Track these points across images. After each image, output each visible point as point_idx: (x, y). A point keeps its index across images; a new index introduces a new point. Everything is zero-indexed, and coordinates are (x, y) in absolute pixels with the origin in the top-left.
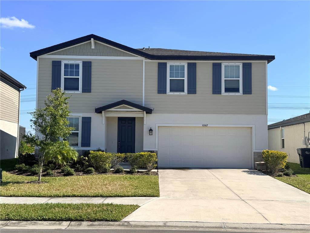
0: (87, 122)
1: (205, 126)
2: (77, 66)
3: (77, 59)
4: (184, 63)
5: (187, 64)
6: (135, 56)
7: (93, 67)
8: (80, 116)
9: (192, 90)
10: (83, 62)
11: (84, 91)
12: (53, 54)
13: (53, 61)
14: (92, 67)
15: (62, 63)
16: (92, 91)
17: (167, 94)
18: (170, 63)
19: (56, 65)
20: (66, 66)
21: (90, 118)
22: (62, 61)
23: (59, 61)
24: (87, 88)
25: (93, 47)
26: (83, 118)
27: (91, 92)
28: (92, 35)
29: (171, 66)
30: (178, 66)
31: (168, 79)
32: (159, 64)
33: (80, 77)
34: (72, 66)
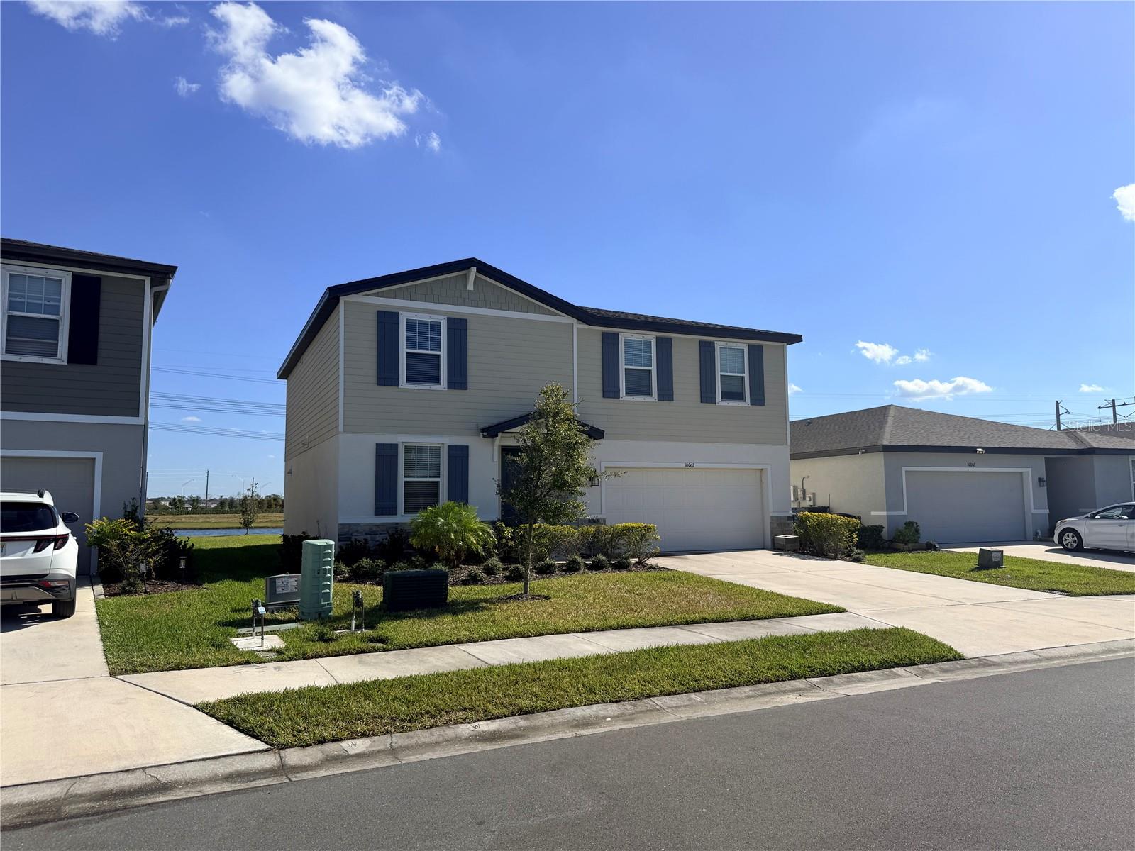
0: (459, 456)
1: (691, 466)
2: (437, 326)
3: (436, 312)
4: (651, 337)
5: (655, 339)
6: (556, 315)
7: (470, 332)
8: (443, 444)
9: (666, 394)
10: (449, 319)
11: (452, 385)
12: (377, 295)
13: (378, 312)
14: (468, 331)
15: (400, 317)
16: (469, 385)
17: (621, 399)
18: (625, 335)
19: (387, 321)
20: (411, 325)
21: (467, 447)
22: (400, 313)
23: (395, 313)
24: (459, 380)
25: (470, 287)
26: (450, 447)
27: (466, 389)
28: (473, 259)
29: (626, 341)
30: (638, 342)
31: (623, 367)
32: (604, 335)
33: (443, 353)
34: (423, 325)
